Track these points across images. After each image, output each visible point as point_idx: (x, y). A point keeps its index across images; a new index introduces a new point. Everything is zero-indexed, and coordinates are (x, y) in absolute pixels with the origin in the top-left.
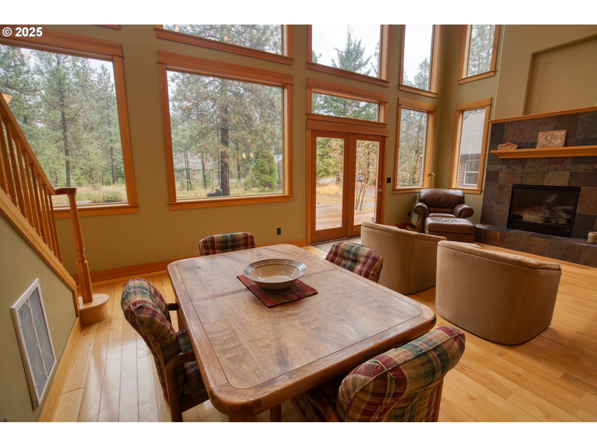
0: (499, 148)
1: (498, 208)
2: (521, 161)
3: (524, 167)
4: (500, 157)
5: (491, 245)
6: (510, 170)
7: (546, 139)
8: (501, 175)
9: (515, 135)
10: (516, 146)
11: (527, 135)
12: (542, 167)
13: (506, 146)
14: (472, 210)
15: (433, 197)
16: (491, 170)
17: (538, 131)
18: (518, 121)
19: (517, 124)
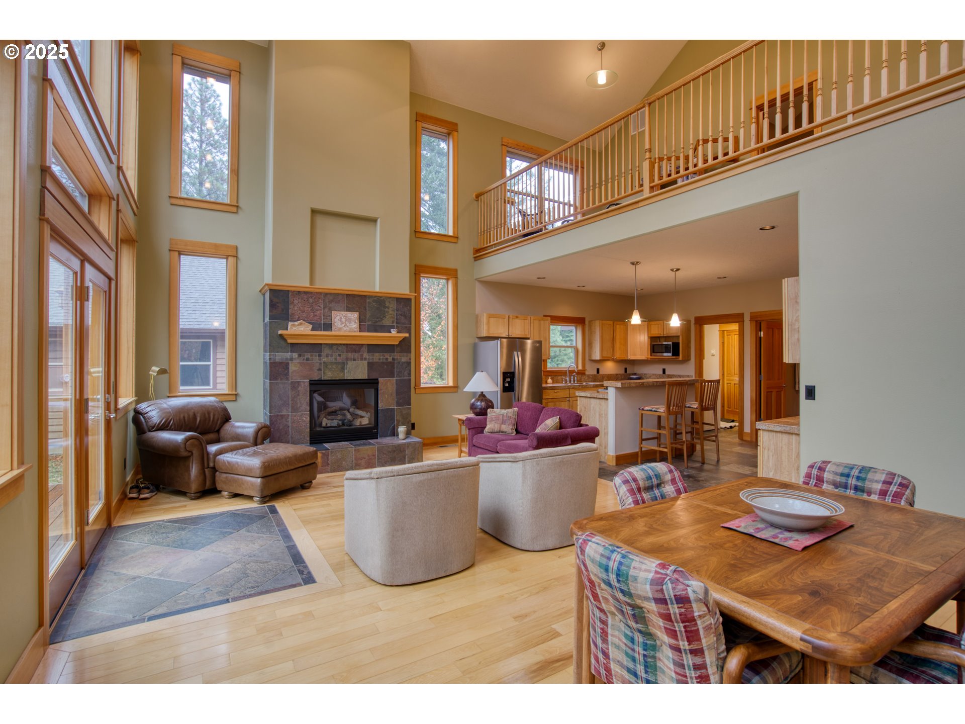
0: (289, 327)
2: (316, 348)
3: (320, 356)
4: (289, 341)
6: (304, 359)
7: (341, 321)
8: (293, 367)
9: (304, 312)
10: (311, 327)
11: (318, 312)
12: (340, 355)
13: (298, 325)
16: (277, 360)
17: (330, 310)
18: (306, 293)
19: (306, 296)
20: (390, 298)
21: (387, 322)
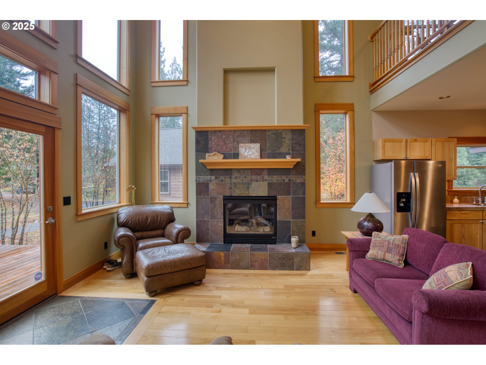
0: (206, 157)
1: (213, 223)
2: (228, 172)
3: (231, 178)
4: (208, 167)
5: (217, 268)
6: (219, 181)
7: (246, 151)
8: (211, 187)
9: (219, 145)
10: (222, 156)
11: (229, 145)
12: (245, 177)
13: (213, 155)
14: (189, 229)
15: (137, 218)
16: (201, 181)
17: (238, 143)
18: (220, 131)
19: (220, 134)
20: (286, 130)
21: (283, 149)
